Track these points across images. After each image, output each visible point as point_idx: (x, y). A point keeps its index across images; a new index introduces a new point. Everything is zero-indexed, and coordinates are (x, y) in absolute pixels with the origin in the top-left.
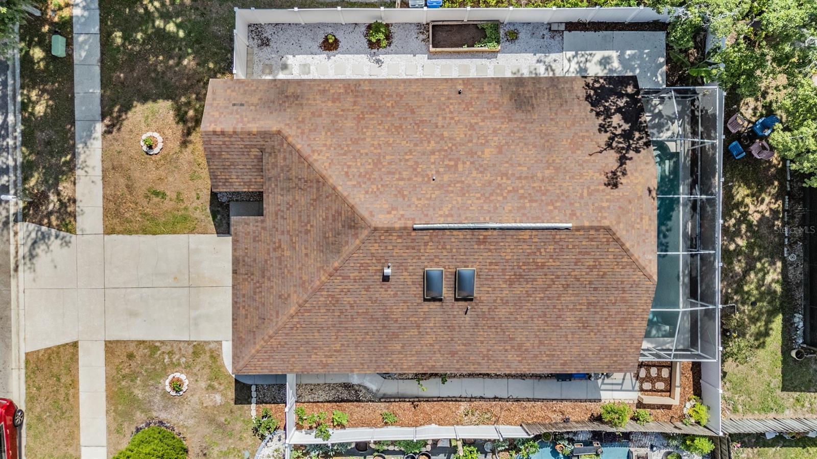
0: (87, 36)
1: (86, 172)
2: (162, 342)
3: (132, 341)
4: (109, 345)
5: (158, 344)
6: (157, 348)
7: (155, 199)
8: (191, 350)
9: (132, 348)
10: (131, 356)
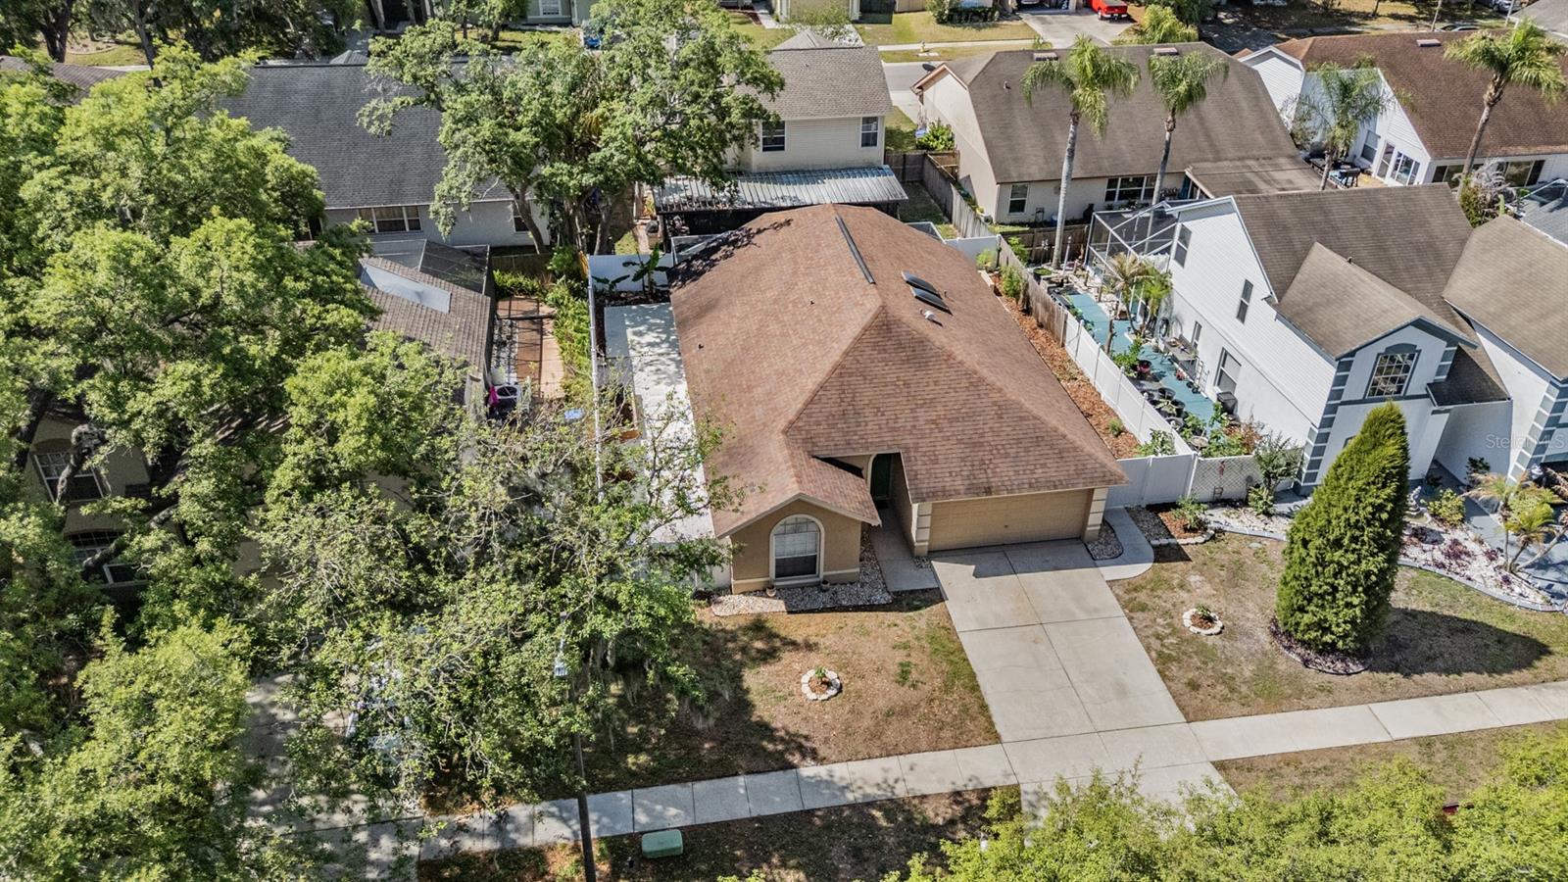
0: (638, 810)
1: (896, 781)
2: (1148, 649)
3: (1169, 688)
4: (1191, 716)
5: (1154, 654)
6: (1160, 654)
7: (914, 675)
8: (1139, 615)
9: (1179, 686)
10: (1194, 686)
